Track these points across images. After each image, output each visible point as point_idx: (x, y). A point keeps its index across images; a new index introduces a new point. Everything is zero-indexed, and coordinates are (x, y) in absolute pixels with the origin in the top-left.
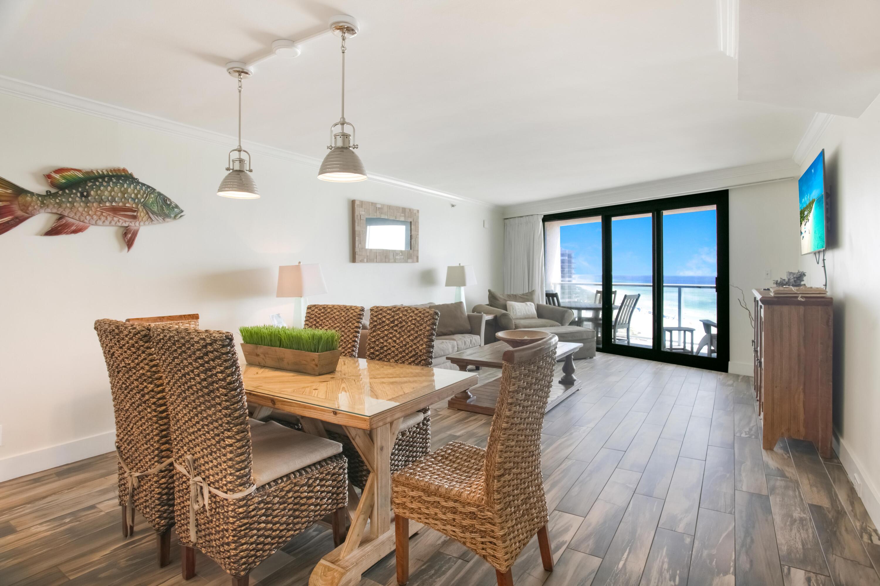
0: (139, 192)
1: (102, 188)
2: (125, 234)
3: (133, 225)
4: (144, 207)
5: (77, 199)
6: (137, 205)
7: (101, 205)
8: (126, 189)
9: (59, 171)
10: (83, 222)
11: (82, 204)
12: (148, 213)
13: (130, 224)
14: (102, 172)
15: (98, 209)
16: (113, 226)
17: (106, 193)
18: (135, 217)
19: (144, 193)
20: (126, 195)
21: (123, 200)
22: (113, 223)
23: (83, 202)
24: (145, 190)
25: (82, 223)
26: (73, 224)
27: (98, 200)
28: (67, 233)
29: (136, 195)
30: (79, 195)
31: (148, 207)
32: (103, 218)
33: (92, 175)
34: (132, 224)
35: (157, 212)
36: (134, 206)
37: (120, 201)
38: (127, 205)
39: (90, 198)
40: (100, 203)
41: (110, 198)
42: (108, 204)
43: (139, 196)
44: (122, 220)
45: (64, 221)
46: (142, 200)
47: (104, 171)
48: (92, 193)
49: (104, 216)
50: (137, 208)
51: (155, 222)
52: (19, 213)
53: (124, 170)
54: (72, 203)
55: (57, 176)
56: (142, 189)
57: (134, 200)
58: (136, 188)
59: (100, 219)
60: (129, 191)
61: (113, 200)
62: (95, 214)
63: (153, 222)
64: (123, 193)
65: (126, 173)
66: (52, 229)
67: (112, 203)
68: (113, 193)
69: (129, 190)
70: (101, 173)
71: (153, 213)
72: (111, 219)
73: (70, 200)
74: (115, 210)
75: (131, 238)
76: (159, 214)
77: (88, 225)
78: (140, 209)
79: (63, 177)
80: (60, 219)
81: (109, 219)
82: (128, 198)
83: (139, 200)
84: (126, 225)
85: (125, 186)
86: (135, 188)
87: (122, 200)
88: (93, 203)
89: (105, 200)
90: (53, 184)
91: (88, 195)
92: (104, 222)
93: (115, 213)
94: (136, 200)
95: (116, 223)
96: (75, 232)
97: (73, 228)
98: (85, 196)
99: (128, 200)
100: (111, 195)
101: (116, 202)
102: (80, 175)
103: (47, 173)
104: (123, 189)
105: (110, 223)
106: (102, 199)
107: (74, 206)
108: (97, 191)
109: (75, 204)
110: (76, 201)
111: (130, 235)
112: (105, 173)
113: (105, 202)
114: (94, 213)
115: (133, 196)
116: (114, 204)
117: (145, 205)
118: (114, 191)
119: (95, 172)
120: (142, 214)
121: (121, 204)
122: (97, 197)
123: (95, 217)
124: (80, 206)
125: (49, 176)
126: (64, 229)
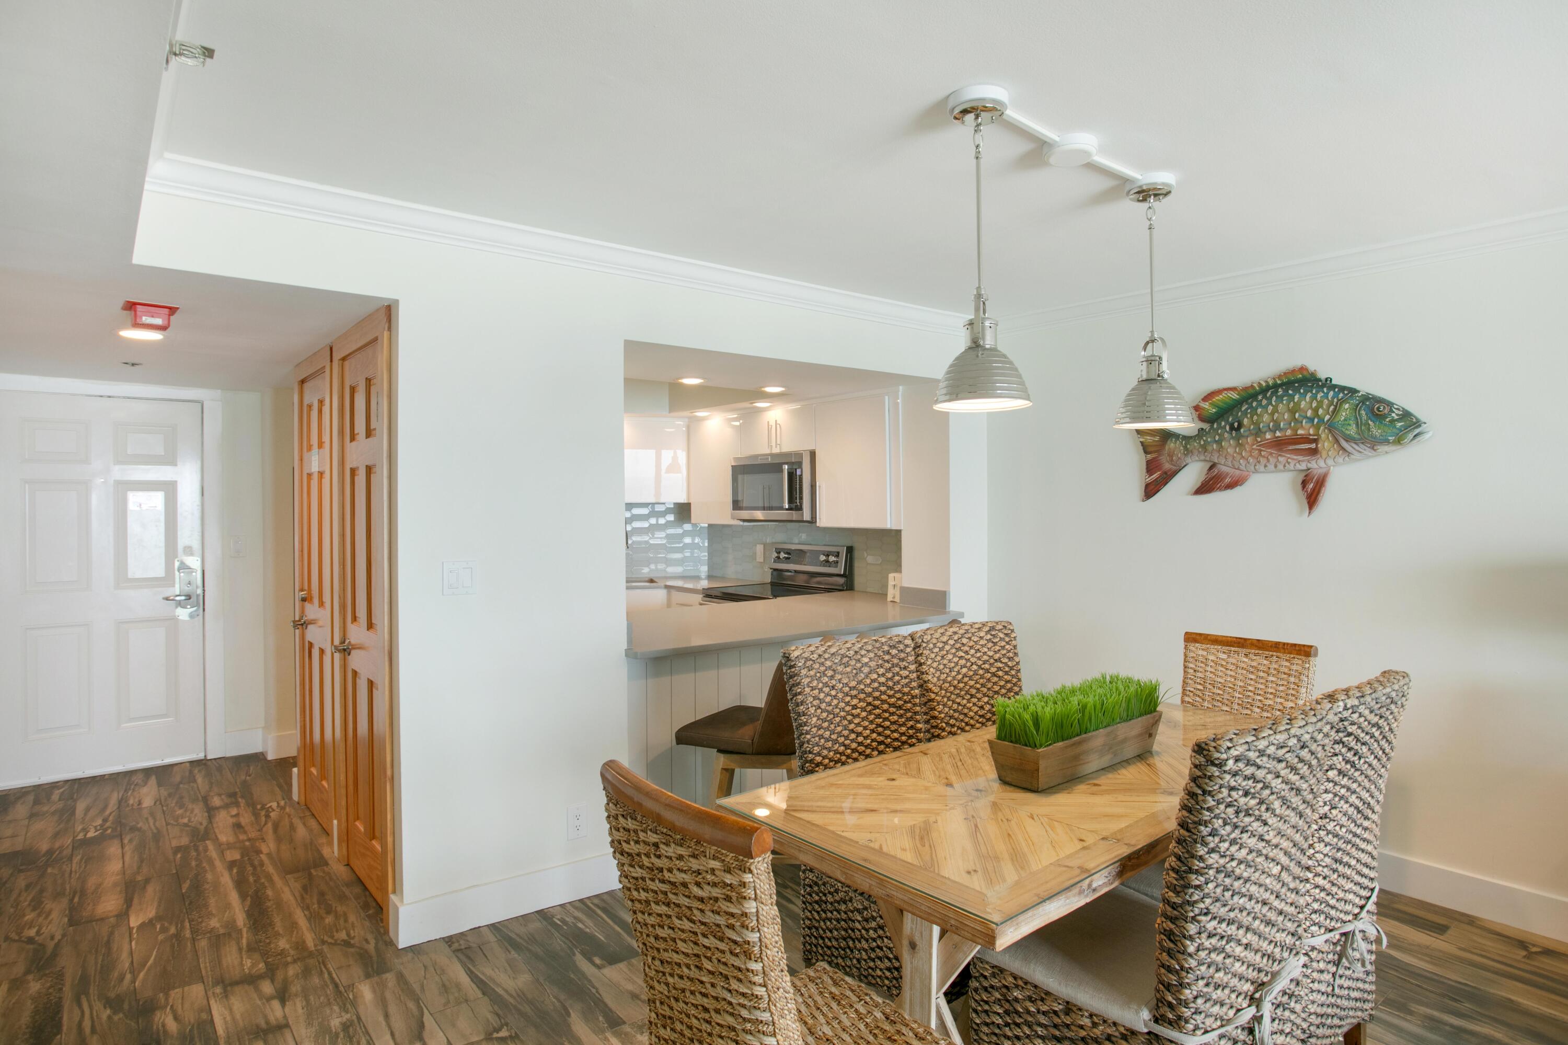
0: (1320, 404)
1: (1259, 410)
2: (1304, 483)
3: (1317, 465)
4: (1330, 431)
5: (1226, 435)
6: (1317, 428)
7: (1259, 439)
8: (1299, 403)
9: (1207, 397)
10: (1238, 469)
11: (1232, 442)
12: (1337, 441)
13: (1310, 465)
14: (1266, 382)
15: (1255, 447)
16: (1281, 471)
17: (1266, 418)
18: (1314, 452)
19: (1331, 403)
20: (1297, 415)
21: (1293, 424)
22: (1280, 467)
23: (1233, 438)
24: (1333, 398)
25: (1237, 472)
26: (1227, 474)
27: (1254, 432)
28: (1220, 489)
29: (1316, 411)
30: (1228, 428)
31: (1339, 430)
32: (1263, 461)
33: (1251, 391)
34: (1313, 465)
35: (1356, 436)
36: (1311, 432)
37: (1287, 426)
38: (1300, 432)
39: (1242, 430)
40: (1257, 435)
41: (1271, 424)
42: (1268, 436)
43: (1321, 412)
44: (1294, 459)
45: (1215, 471)
46: (1327, 417)
47: (1269, 380)
48: (1246, 421)
49: (1264, 457)
50: (1318, 435)
51: (1356, 455)
52: (1167, 466)
53: (1302, 369)
54: (1219, 443)
55: (1206, 405)
56: (1327, 398)
57: (1311, 420)
58: (1316, 399)
59: (1259, 462)
60: (1302, 406)
61: (1277, 427)
62: (1251, 456)
63: (1352, 456)
64: (1292, 412)
65: (1305, 373)
66: (1202, 484)
67: (1275, 432)
68: (1276, 415)
69: (1303, 404)
70: (1264, 384)
71: (1348, 439)
72: (1275, 460)
73: (1217, 438)
74: (1280, 444)
75: (1313, 490)
76: (1361, 439)
77: (1247, 473)
78: (1323, 436)
79: (1213, 405)
80: (1211, 468)
81: (1272, 460)
82: (1300, 419)
83: (1321, 420)
84: (1303, 466)
85: (1297, 397)
86: (1314, 397)
87: (1290, 424)
88: (1247, 437)
89: (1264, 430)
90: (1202, 419)
91: (1240, 425)
92: (1265, 466)
93: (1280, 450)
94: (1316, 420)
95: (1285, 466)
96: (1231, 486)
97: (1228, 480)
98: (1236, 428)
99: (1302, 422)
100: (1273, 420)
101: (1280, 430)
102: (1235, 396)
103: (1195, 404)
104: (1292, 404)
105: (1276, 466)
106: (1259, 428)
107: (1222, 446)
108: (1252, 417)
109: (1223, 444)
110: (1225, 438)
111: (1311, 486)
112: (1271, 383)
113: (1265, 433)
114: (1249, 454)
115: (1309, 413)
116: (1278, 434)
117: (1331, 427)
118: (1277, 411)
119: (1255, 385)
120: (1326, 443)
121: (1289, 432)
122: (1252, 427)
123: (1251, 460)
124: (1229, 445)
125: (1197, 408)
126: (1216, 483)
